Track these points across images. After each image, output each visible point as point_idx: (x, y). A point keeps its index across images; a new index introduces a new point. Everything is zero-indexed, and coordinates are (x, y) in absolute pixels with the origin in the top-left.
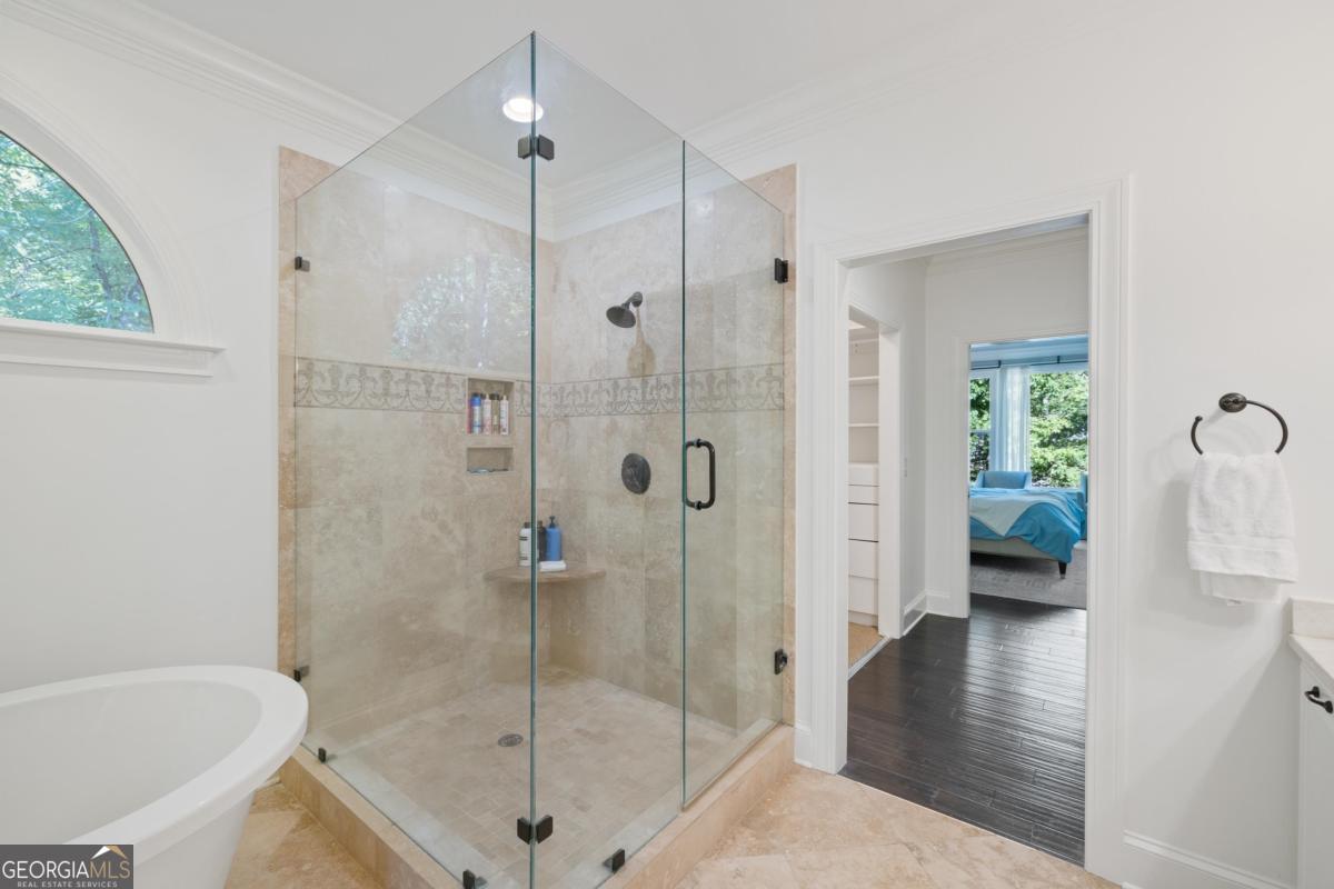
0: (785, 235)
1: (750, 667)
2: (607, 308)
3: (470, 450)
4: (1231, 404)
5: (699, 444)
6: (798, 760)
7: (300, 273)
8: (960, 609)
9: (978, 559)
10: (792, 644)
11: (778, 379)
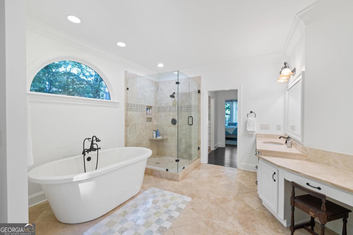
0: (199, 86)
1: (194, 151)
2: (170, 95)
3: (147, 118)
4: (251, 112)
5: (191, 117)
6: (201, 163)
7: (128, 90)
8: (224, 146)
9: (227, 139)
10: (200, 146)
11: (198, 107)
